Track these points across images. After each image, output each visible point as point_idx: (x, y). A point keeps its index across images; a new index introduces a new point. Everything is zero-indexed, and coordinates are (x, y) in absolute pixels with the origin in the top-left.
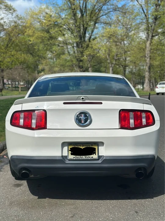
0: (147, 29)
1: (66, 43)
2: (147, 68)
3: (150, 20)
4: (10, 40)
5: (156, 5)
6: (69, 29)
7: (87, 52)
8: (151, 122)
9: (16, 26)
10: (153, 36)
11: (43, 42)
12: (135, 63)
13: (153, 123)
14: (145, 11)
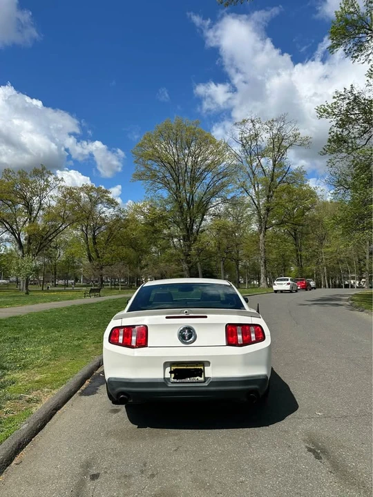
0: (260, 221)
1: (171, 236)
2: (262, 263)
3: (263, 212)
4: (111, 234)
5: (268, 197)
6: (174, 222)
7: (195, 246)
8: (261, 337)
9: (118, 220)
10: (266, 228)
11: (146, 235)
12: (248, 256)
13: (263, 338)
14: (256, 202)
